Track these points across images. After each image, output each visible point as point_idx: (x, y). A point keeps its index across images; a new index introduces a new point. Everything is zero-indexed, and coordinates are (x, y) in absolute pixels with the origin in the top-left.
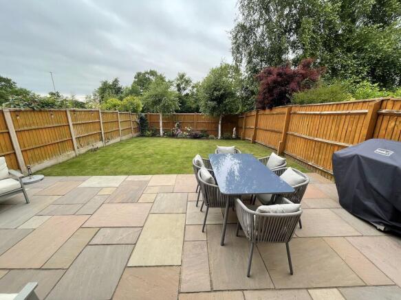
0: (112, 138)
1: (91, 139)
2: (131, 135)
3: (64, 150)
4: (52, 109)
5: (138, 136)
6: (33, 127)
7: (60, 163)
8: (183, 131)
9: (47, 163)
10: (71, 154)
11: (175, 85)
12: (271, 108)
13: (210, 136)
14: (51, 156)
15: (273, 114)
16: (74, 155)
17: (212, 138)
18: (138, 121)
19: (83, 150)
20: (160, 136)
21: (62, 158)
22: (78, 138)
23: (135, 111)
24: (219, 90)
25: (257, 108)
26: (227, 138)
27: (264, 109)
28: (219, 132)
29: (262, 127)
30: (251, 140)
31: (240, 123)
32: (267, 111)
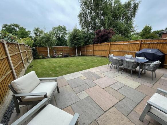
8: (58, 54)
15: (102, 45)
25: (93, 44)
26: (79, 56)
27: (97, 43)
28: (77, 53)
29: (96, 50)
30: (92, 55)
31: (82, 49)
32: (99, 44)
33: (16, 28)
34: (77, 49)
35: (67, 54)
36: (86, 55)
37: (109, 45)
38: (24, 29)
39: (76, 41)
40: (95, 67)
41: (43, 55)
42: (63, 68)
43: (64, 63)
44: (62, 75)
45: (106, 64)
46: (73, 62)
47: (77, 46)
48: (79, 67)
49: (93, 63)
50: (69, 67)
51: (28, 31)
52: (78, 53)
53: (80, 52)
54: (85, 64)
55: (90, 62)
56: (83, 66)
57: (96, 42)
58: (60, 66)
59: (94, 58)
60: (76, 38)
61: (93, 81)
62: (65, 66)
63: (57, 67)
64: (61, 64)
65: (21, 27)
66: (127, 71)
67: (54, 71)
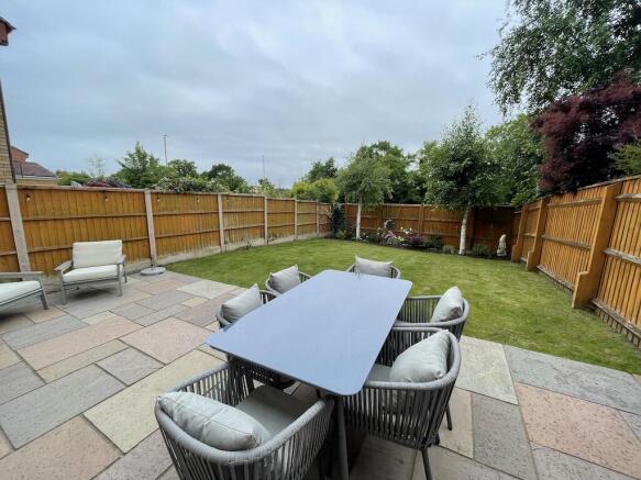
0: (281, 235)
1: (246, 233)
2: (314, 234)
3: (207, 243)
4: (200, 193)
5: (326, 237)
6: (175, 212)
7: (198, 259)
8: (397, 234)
9: (182, 256)
10: (216, 249)
11: (418, 161)
12: (574, 191)
13: (445, 247)
14: (188, 249)
15: (579, 205)
16: (219, 251)
17: (448, 252)
18: (330, 214)
19: (232, 247)
20: (355, 240)
21: (201, 253)
22: (228, 231)
23: (326, 199)
24: (460, 160)
25: (547, 193)
28: (462, 240)
30: (528, 263)
53: (502, 238)
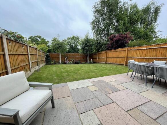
1: (34, 65)
8: (69, 61)
16: (30, 74)
19: (33, 71)
25: (106, 50)
26: (90, 63)
27: (111, 50)
28: (88, 60)
29: (110, 57)
30: (105, 62)
31: (94, 56)
32: (113, 50)
33: (38, 39)
34: (88, 56)
35: (78, 60)
36: (98, 63)
37: (126, 50)
38: (45, 40)
39: (87, 48)
40: (109, 75)
41: (55, 61)
42: (70, 73)
43: (72, 69)
44: (67, 82)
45: (124, 73)
46: (83, 68)
47: (88, 53)
48: (89, 74)
49: (106, 71)
50: (77, 73)
51: (47, 41)
52: (90, 60)
53: (92, 59)
54: (96, 70)
55: (102, 69)
56: (93, 74)
57: (109, 49)
58: (67, 72)
59: (107, 66)
60: (88, 44)
61: (108, 95)
62: (73, 71)
63: (64, 72)
64: (69, 69)
65: (42, 38)
66: (160, 84)
67: (59, 76)
